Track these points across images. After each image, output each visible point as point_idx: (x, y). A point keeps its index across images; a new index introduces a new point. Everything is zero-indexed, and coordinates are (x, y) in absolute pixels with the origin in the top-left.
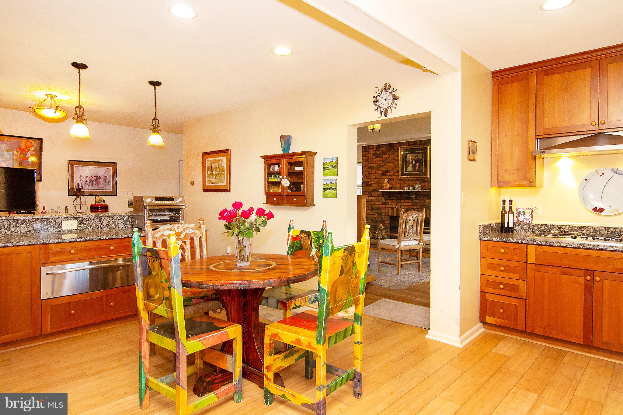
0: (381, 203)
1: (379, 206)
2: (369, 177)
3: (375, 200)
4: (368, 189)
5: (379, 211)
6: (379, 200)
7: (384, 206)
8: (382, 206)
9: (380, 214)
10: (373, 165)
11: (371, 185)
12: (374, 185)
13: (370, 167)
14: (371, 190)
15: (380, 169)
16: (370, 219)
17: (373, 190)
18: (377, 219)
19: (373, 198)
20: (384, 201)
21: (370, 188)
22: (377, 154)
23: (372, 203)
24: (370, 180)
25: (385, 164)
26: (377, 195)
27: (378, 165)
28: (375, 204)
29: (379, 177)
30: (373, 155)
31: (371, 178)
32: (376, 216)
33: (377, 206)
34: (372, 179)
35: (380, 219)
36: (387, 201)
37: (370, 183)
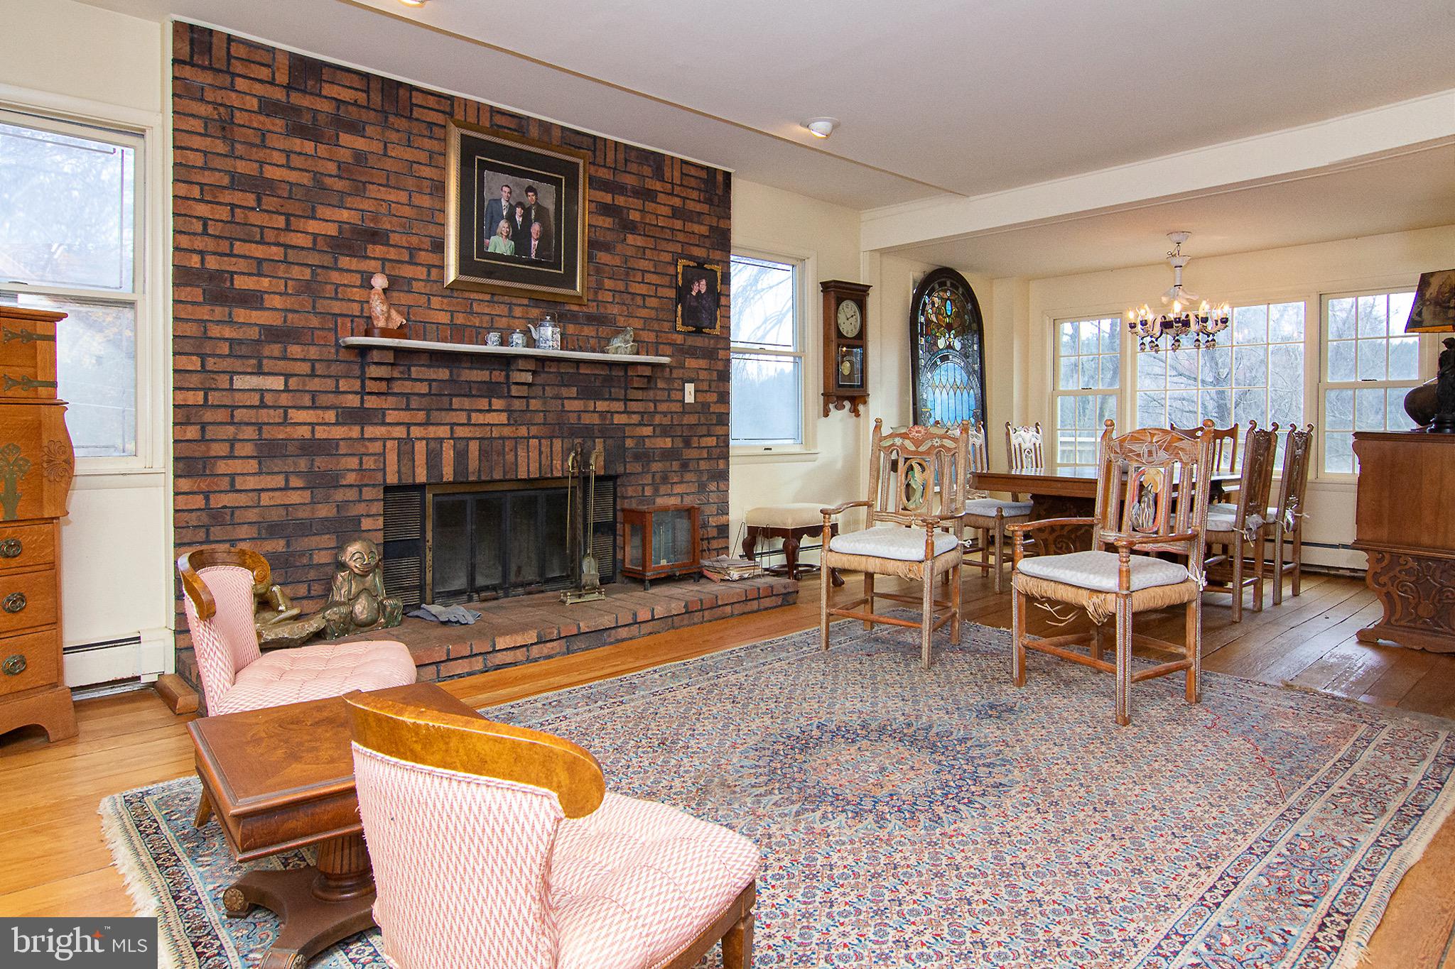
0: (330, 416)
1: (321, 433)
2: (239, 248)
3: (284, 400)
4: (231, 322)
5: (321, 463)
6: (314, 394)
7: (355, 432)
8: (339, 432)
9: (323, 482)
10: (270, 172)
11: (252, 300)
12: (277, 302)
13: (238, 182)
14: (253, 334)
15: (323, 211)
16: (252, 515)
17: (274, 334)
18: (303, 514)
19: (277, 383)
20: (353, 401)
21: (241, 314)
22: (297, 110)
23: (265, 415)
24: (242, 265)
25: (359, 189)
26: (305, 368)
27: (305, 179)
28: (285, 422)
29: (314, 259)
30: (268, 107)
31: (258, 251)
32: (295, 498)
33: (305, 432)
34: (260, 261)
35: (324, 511)
36: (371, 402)
37: (241, 283)
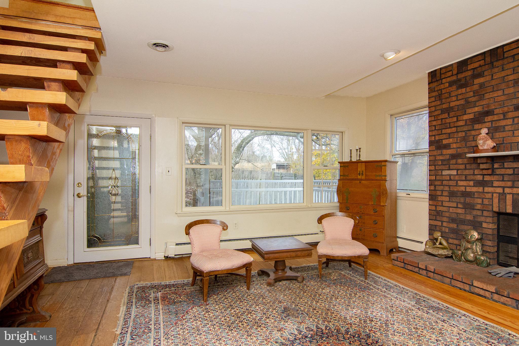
0: (471, 183)
1: (468, 189)
2: (444, 131)
3: (457, 178)
4: (442, 155)
5: (468, 200)
6: (466, 176)
7: (481, 189)
8: (474, 189)
9: (469, 207)
10: (452, 104)
11: (447, 147)
12: (454, 146)
13: (443, 111)
14: (448, 157)
15: (469, 111)
16: (447, 214)
17: (454, 157)
18: (462, 217)
19: (454, 172)
20: (480, 178)
21: (445, 152)
22: (459, 80)
23: (451, 183)
24: (445, 136)
25: (481, 97)
26: (462, 167)
27: (462, 102)
28: (457, 185)
29: (466, 128)
30: (451, 84)
31: (448, 131)
32: (460, 211)
33: (463, 189)
34: (449, 134)
35: (469, 217)
36: (487, 178)
37: (445, 142)
